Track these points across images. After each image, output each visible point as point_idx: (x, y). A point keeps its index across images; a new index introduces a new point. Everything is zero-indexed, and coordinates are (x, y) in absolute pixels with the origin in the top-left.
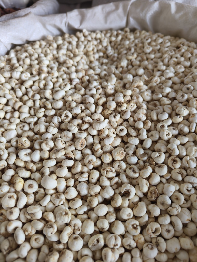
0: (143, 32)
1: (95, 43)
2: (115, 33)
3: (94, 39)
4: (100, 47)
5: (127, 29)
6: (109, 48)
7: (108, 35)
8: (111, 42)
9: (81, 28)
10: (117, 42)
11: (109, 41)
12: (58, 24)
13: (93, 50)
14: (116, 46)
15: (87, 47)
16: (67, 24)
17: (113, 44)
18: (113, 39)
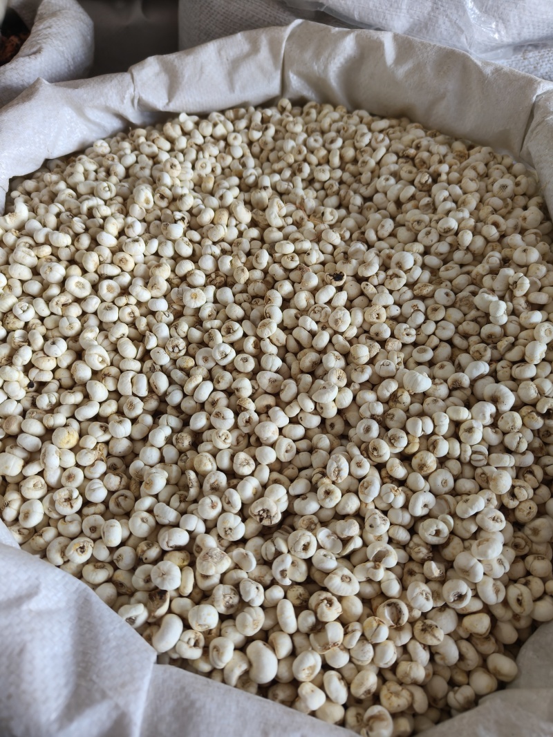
1: (215, 151)
2: (258, 117)
3: (209, 138)
4: (229, 160)
5: (286, 103)
6: (251, 162)
7: (242, 124)
8: (250, 144)
9: (172, 108)
10: (266, 143)
11: (246, 140)
12: (115, 104)
14: (264, 155)
15: (198, 165)
16: (136, 101)
17: (256, 149)
18: (256, 135)
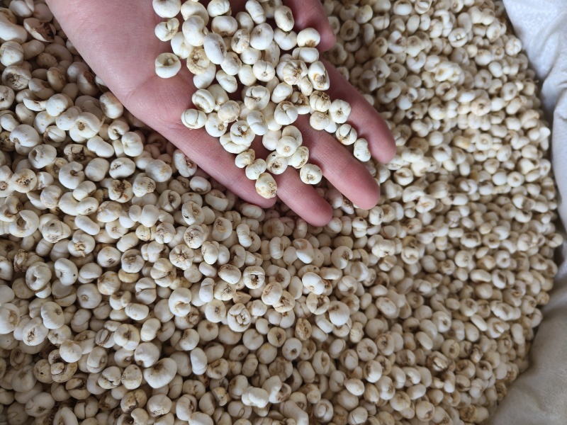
0: (548, 285)
13: (480, 152)
